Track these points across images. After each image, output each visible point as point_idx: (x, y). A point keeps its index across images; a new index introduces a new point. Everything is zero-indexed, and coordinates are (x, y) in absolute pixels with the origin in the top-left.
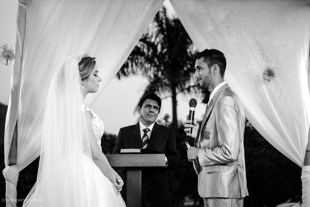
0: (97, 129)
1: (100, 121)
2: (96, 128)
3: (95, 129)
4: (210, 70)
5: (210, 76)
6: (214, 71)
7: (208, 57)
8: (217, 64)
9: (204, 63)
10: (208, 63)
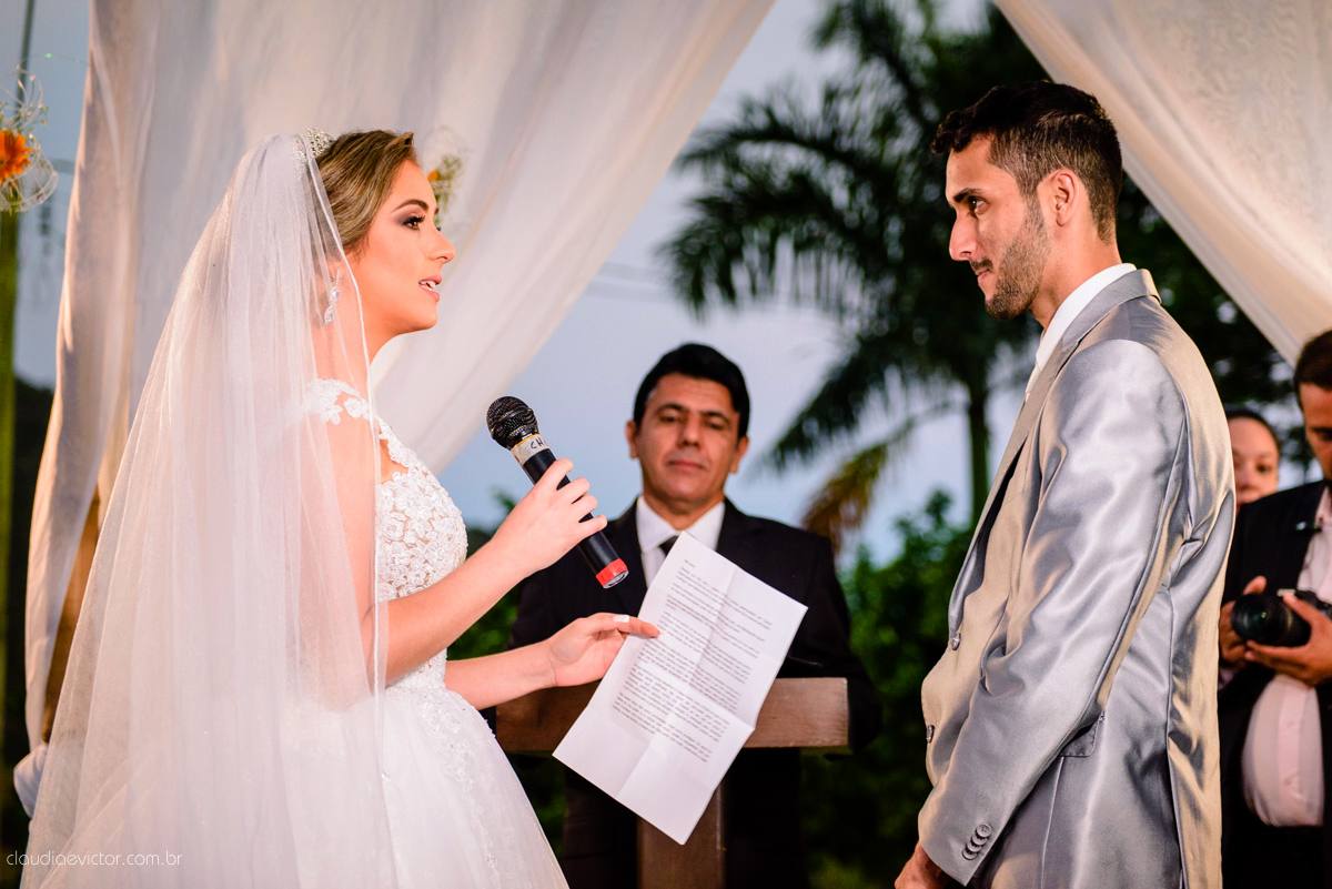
0: (409, 533)
3: (398, 534)
4: (1035, 208)
5: (1035, 243)
6: (1058, 208)
7: (1015, 135)
8: (1071, 166)
9: (995, 168)
10: (1019, 166)
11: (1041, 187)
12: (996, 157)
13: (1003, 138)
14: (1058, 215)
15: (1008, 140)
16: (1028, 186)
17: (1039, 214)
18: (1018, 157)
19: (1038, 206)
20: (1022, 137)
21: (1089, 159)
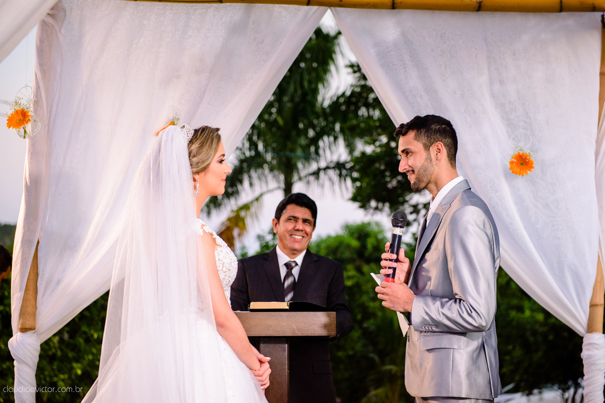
0: (224, 267)
1: (229, 252)
2: (221, 266)
3: (221, 268)
4: (429, 154)
5: (430, 166)
6: (437, 155)
7: (423, 131)
8: (441, 141)
9: (416, 141)
10: (424, 141)
11: (431, 148)
12: (416, 138)
13: (419, 132)
14: (437, 157)
15: (421, 132)
16: (427, 147)
17: (430, 157)
18: (424, 139)
19: (430, 154)
20: (425, 132)
21: (448, 140)
